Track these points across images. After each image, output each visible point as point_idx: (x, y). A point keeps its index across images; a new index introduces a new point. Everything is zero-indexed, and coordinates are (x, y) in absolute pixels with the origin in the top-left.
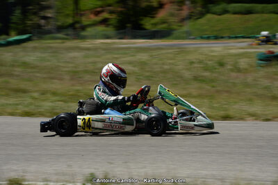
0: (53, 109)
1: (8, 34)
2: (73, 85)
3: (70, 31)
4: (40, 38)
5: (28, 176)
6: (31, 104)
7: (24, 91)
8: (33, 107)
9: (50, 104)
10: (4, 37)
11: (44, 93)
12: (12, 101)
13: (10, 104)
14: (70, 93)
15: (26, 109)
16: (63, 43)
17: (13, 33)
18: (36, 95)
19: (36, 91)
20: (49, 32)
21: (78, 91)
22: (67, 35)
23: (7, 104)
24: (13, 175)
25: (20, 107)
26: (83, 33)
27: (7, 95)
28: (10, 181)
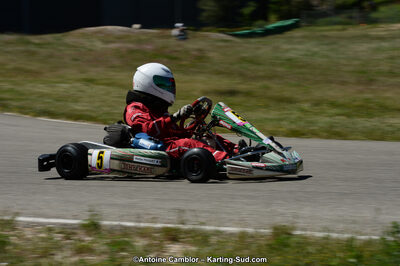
0: (332, 127)
1: (266, 19)
2: (361, 92)
3: (355, 13)
4: (311, 24)
5: (301, 223)
6: (300, 119)
7: (290, 101)
8: (302, 124)
9: (328, 119)
10: (260, 22)
11: (317, 103)
12: (273, 114)
13: (271, 120)
14: (356, 103)
15: (293, 127)
16: (344, 30)
17: (273, 17)
18: (306, 106)
19: (307, 101)
20: (324, 15)
21: (367, 100)
22: (351, 18)
23: (266, 119)
24: (279, 221)
25: (284, 123)
26: (374, 15)
27: (267, 106)
28: (276, 228)
